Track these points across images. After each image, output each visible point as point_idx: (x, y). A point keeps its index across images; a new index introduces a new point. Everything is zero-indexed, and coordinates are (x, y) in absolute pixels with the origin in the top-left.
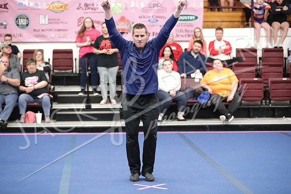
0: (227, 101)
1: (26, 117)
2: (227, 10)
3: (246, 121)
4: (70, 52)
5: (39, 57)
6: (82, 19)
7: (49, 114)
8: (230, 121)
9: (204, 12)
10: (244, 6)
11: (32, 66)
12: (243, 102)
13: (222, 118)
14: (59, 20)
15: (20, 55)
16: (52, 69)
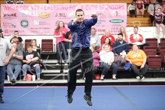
0: (141, 68)
1: (27, 77)
2: (140, 16)
3: (151, 80)
4: (51, 41)
5: (34, 44)
6: (58, 22)
7: (39, 76)
8: (142, 79)
9: (127, 18)
10: (150, 14)
11: (30, 49)
12: (149, 69)
13: (138, 78)
14: (45, 22)
15: (23, 42)
16: (41, 50)
